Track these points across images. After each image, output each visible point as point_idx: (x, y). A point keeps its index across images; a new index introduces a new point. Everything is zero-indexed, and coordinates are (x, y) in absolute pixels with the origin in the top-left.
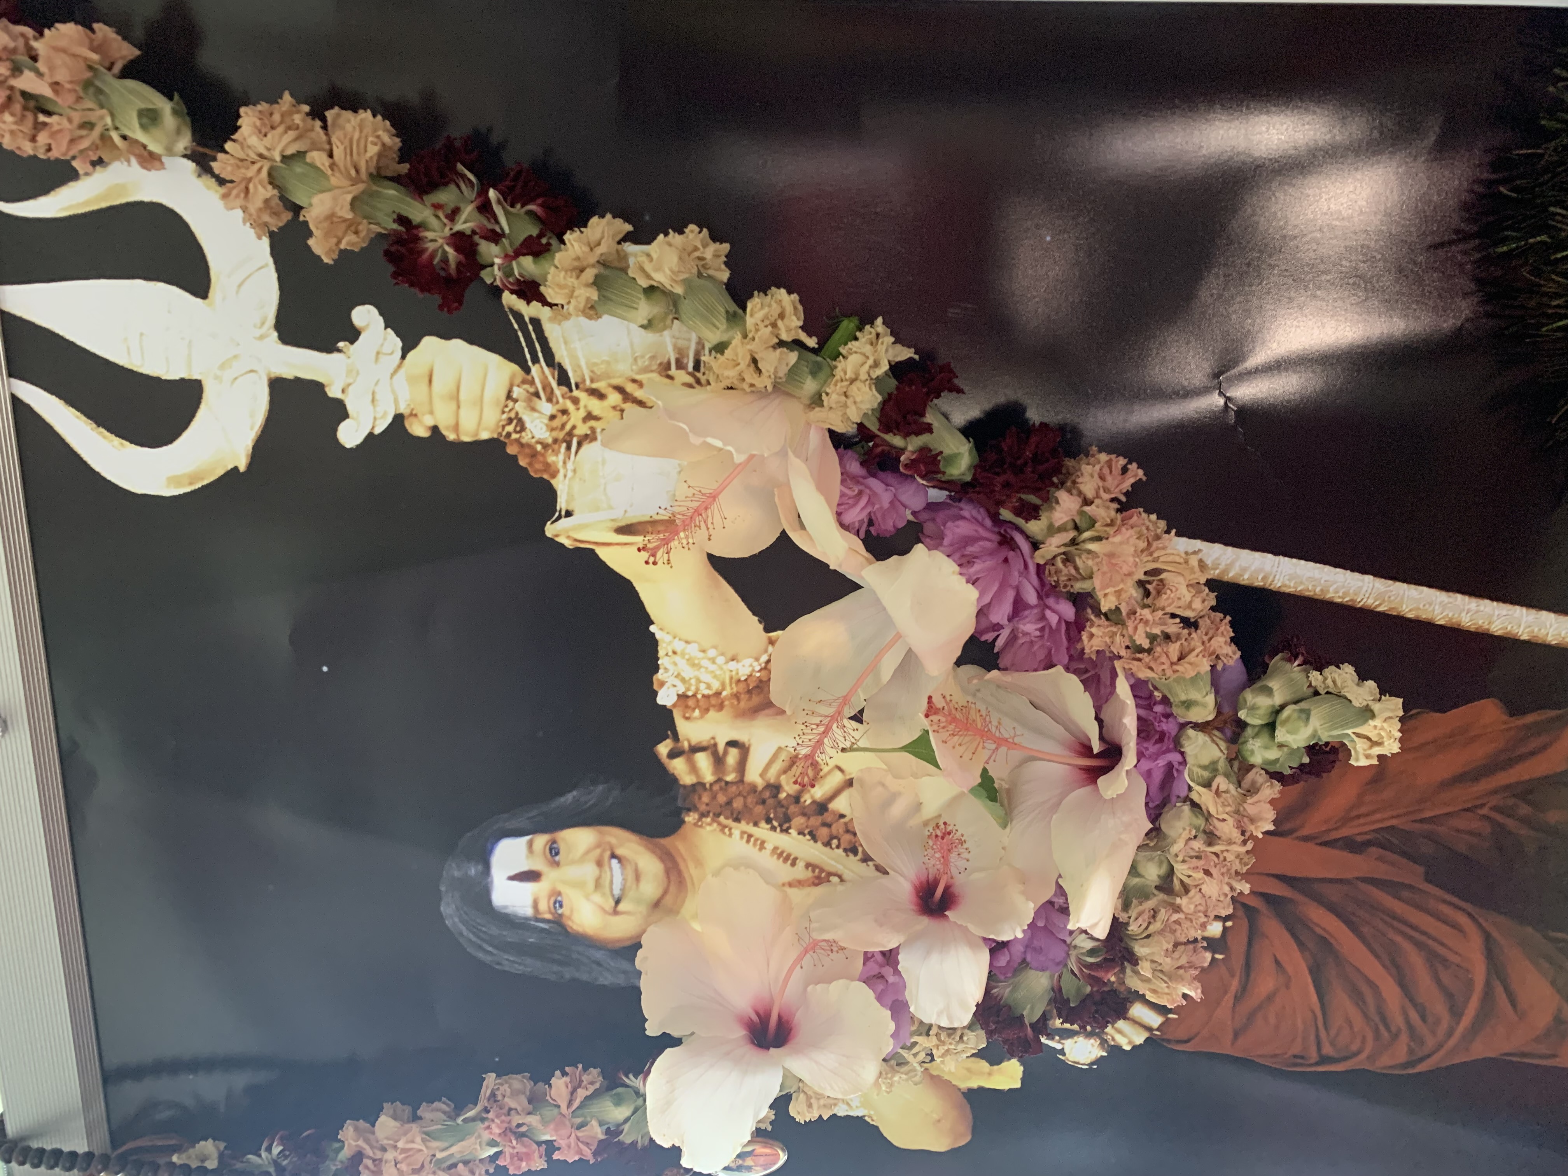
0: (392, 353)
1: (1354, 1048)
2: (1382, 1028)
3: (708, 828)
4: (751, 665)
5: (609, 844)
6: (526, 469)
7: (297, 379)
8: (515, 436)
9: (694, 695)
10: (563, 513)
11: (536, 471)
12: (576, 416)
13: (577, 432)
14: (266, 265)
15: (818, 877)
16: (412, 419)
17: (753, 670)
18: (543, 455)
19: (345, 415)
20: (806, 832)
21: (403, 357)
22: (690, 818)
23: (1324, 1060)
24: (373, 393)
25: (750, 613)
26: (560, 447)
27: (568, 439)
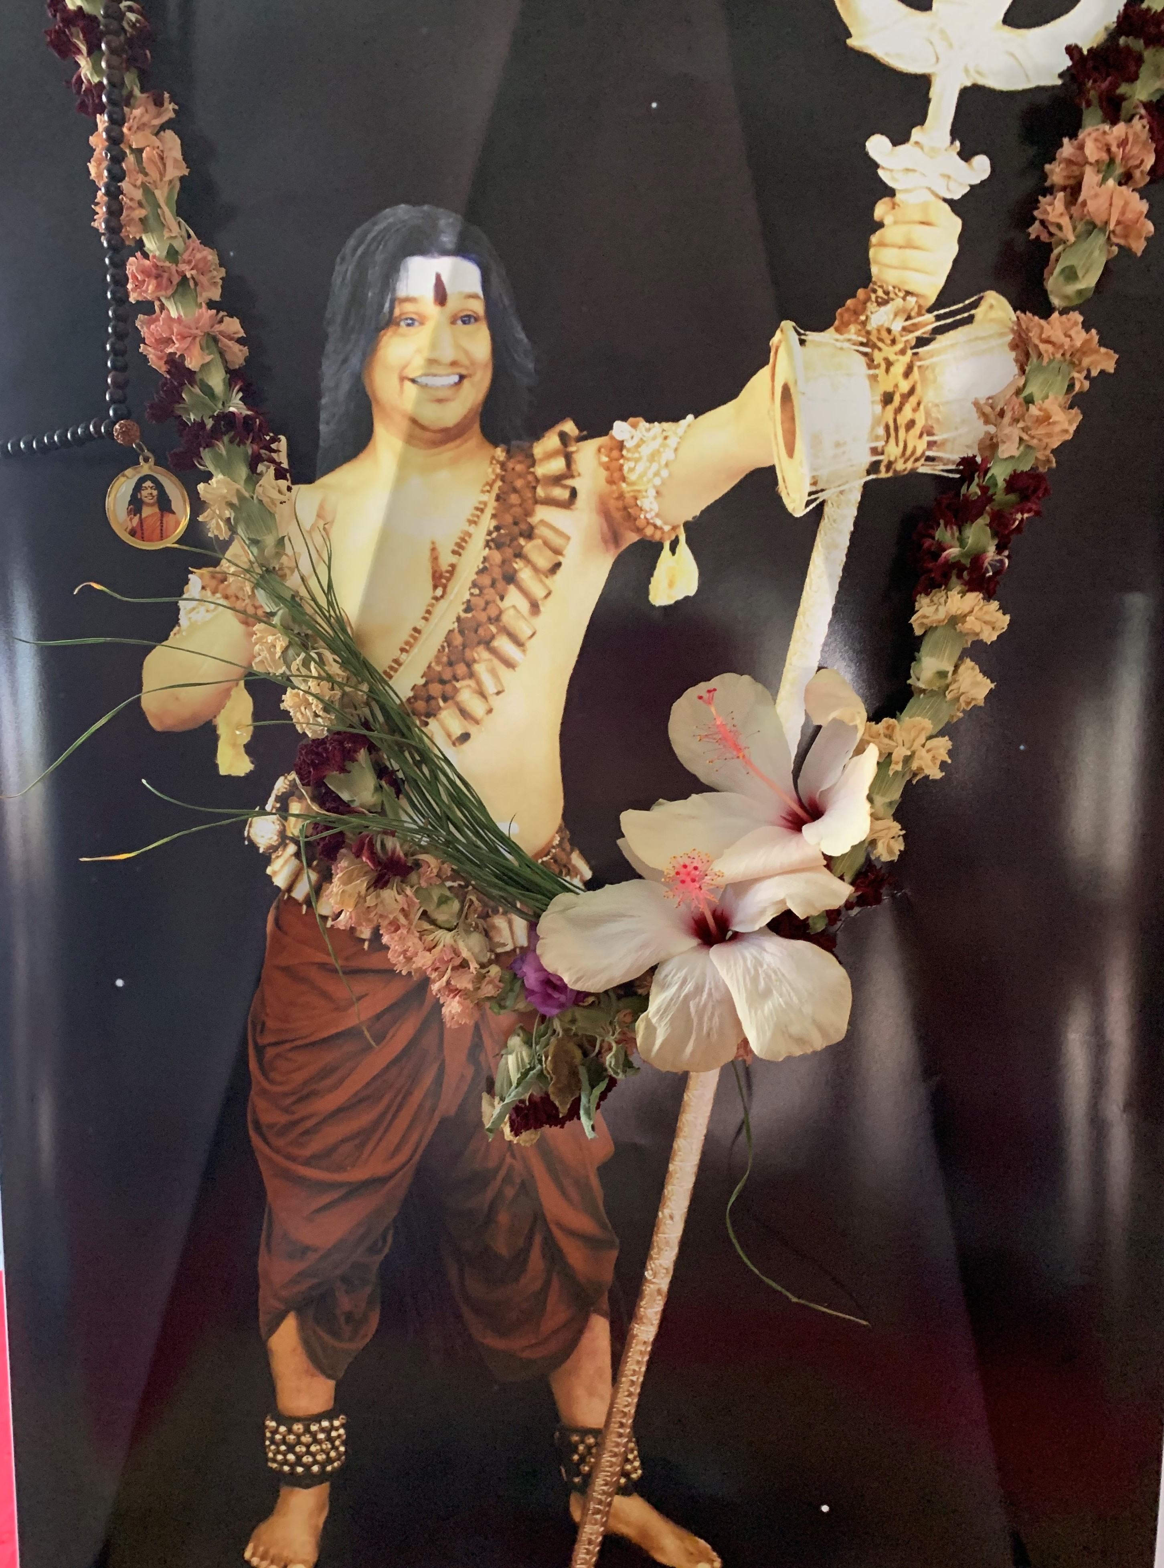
0: (948, 189)
1: (273, 1075)
2: (293, 1098)
3: (490, 470)
4: (651, 510)
5: (474, 374)
6: (844, 305)
7: (928, 101)
8: (873, 296)
9: (622, 456)
10: (803, 337)
11: (841, 315)
12: (889, 352)
13: (876, 352)
14: (1028, 82)
15: (441, 576)
16: (890, 205)
17: (646, 512)
18: (855, 321)
19: (895, 143)
20: (487, 564)
22: (500, 453)
23: (260, 1051)
24: (914, 171)
25: (703, 507)
26: (863, 336)
27: (871, 343)
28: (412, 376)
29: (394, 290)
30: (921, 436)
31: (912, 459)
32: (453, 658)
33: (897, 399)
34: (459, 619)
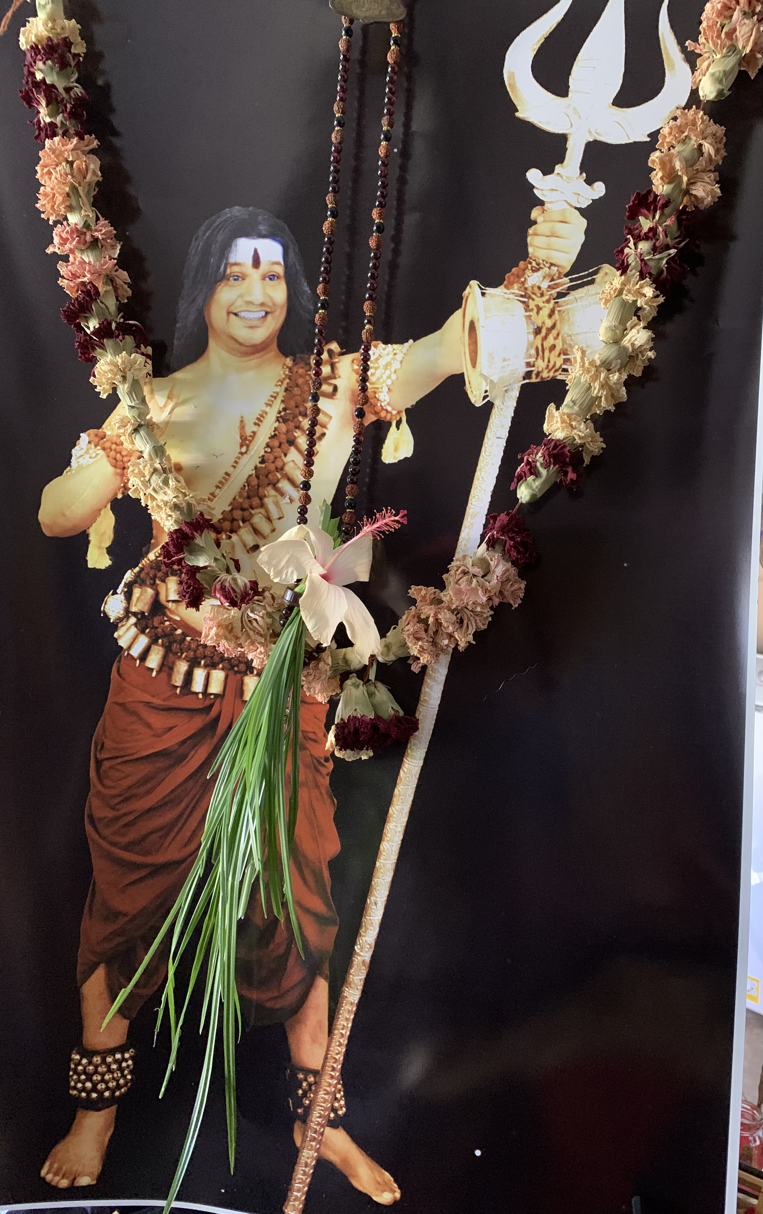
0: (578, 202)
1: (107, 782)
2: (120, 799)
3: (282, 372)
4: (385, 400)
5: (275, 311)
6: (510, 271)
7: (566, 149)
8: (529, 266)
10: (484, 291)
11: (509, 277)
12: (539, 301)
13: (531, 301)
14: (629, 139)
15: (246, 439)
16: (541, 211)
17: (381, 402)
18: (518, 282)
19: (545, 174)
20: (276, 432)
21: (576, 208)
22: (289, 361)
23: (99, 763)
24: (556, 190)
25: (418, 400)
26: (522, 291)
27: (527, 296)
28: (235, 312)
29: (227, 259)
30: (559, 355)
31: (553, 370)
32: (251, 494)
33: (544, 331)
34: (256, 468)
